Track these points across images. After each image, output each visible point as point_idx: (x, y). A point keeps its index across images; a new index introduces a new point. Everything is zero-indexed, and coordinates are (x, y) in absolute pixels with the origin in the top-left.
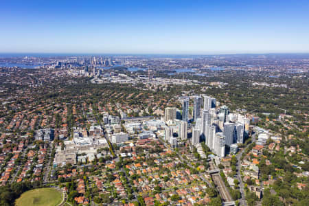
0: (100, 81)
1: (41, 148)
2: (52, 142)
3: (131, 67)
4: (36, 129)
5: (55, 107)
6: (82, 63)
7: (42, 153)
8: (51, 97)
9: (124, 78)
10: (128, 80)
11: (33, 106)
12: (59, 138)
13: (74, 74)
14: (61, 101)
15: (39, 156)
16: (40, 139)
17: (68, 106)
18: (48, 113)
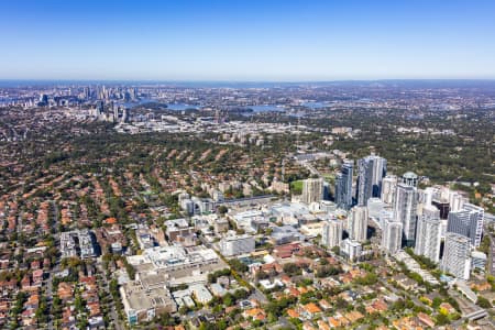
0: (133, 130)
1: (81, 274)
2: (99, 260)
3: (172, 103)
4: (54, 232)
5: (76, 183)
6: (81, 96)
7: (89, 287)
8: (55, 161)
9: (173, 123)
10: (183, 127)
11: (28, 182)
12: (111, 249)
13: (79, 117)
14: (81, 170)
15: (85, 295)
16: (73, 254)
17: (98, 178)
18: (66, 197)
